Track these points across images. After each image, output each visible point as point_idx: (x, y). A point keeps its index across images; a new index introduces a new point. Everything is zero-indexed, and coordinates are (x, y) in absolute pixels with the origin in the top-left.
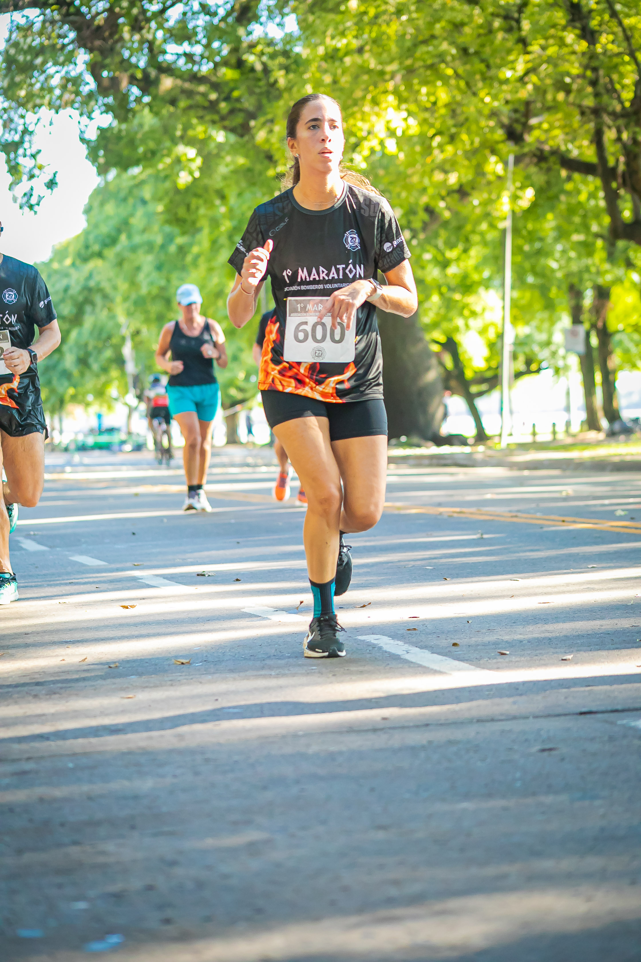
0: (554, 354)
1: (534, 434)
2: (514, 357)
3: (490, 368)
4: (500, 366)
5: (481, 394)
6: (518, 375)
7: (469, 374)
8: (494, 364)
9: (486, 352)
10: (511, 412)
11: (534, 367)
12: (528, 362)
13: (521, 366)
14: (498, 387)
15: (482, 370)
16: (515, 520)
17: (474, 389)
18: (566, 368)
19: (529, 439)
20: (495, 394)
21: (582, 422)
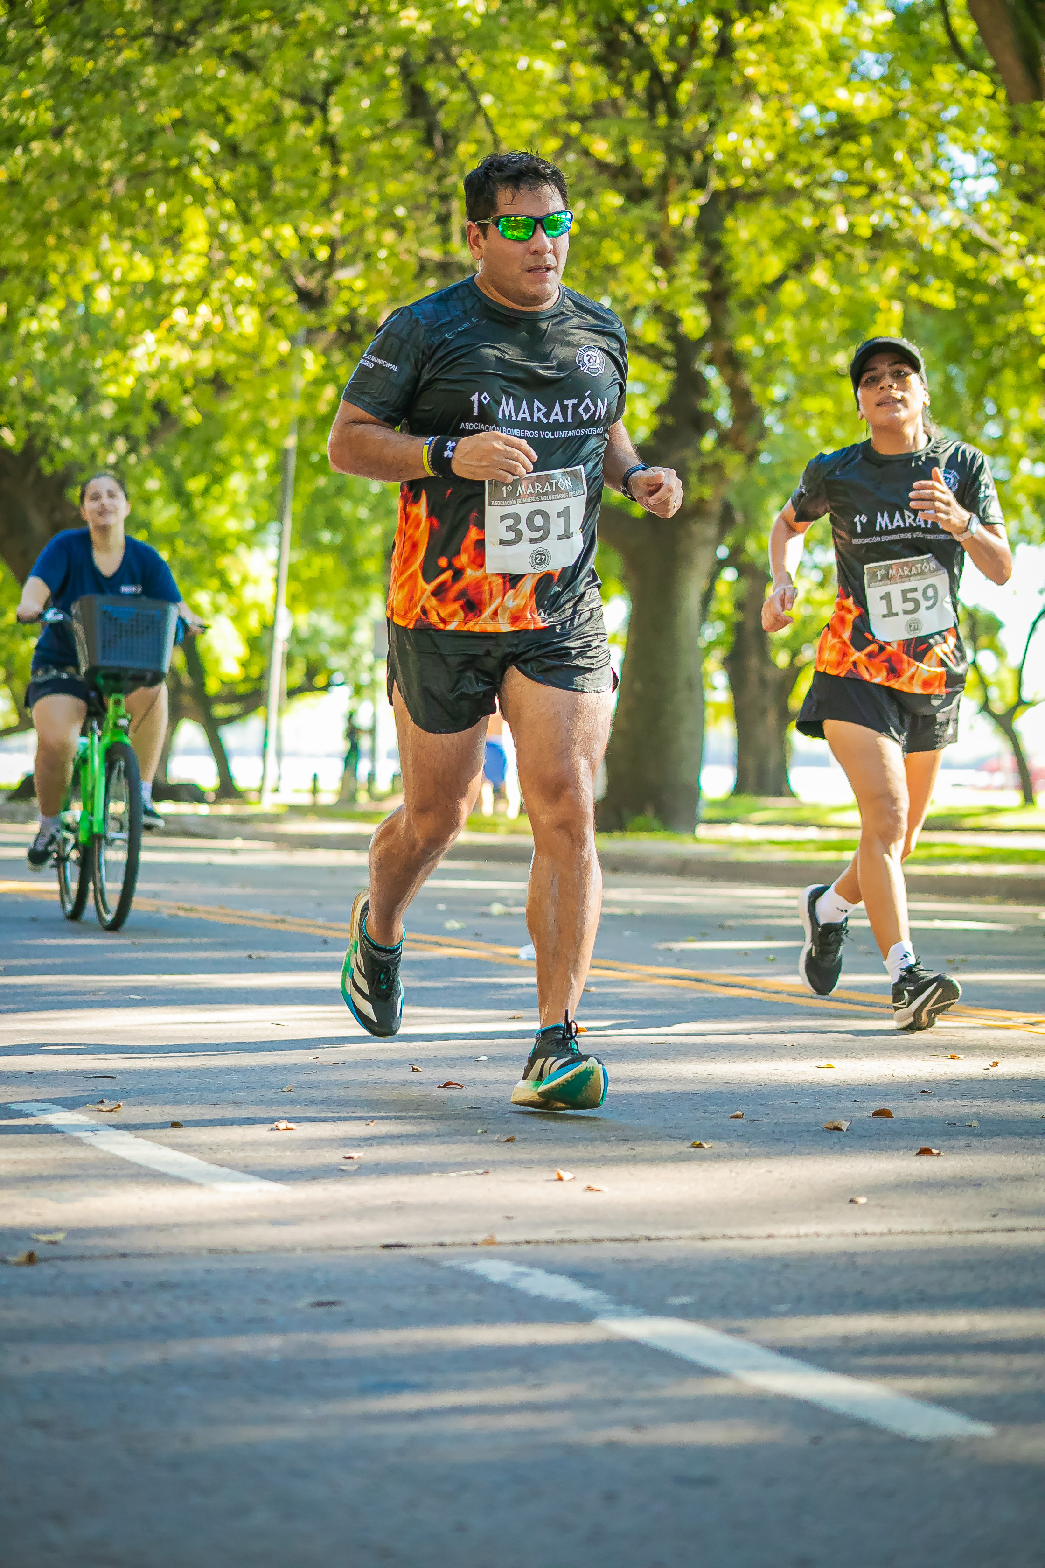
0: (355, 661)
1: (315, 791)
2: (289, 661)
3: (246, 679)
4: (264, 675)
5: (229, 720)
6: (293, 693)
7: (212, 686)
8: (255, 671)
9: (241, 650)
10: (279, 755)
11: (320, 680)
12: (311, 672)
13: (297, 677)
14: (261, 710)
15: (234, 680)
16: (281, 926)
17: (220, 711)
18: (373, 684)
19: (305, 799)
20: (254, 723)
21: (395, 777)
